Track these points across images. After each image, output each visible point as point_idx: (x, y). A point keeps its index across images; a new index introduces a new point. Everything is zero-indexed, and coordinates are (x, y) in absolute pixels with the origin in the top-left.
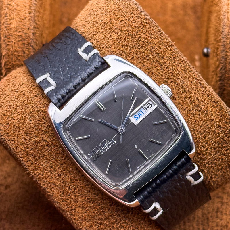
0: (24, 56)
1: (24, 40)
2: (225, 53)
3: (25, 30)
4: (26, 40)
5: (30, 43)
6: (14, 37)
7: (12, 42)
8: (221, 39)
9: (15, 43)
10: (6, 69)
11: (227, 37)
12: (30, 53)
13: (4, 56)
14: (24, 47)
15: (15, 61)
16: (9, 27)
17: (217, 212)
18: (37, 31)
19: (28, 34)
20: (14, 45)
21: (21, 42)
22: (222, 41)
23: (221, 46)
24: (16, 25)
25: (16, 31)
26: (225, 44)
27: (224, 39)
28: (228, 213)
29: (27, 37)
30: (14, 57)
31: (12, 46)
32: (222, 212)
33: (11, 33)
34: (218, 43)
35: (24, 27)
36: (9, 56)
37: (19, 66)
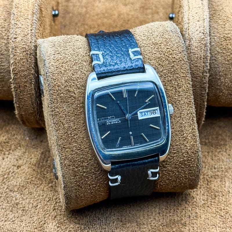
0: (27, 63)
1: (27, 51)
3: (28, 44)
5: (32, 53)
6: (19, 49)
7: (18, 53)
10: (13, 74)
12: (32, 61)
13: (12, 64)
14: (27, 57)
15: (20, 68)
19: (30, 46)
29: (29, 49)
30: (20, 65)
31: (18, 56)
33: (17, 46)
36: (16, 64)
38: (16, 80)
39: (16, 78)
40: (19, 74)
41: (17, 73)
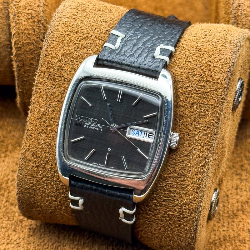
0: (34, 34)
1: (34, 17)
2: (237, 25)
3: (35, 8)
4: (36, 18)
5: (40, 21)
6: (23, 15)
7: (21, 21)
8: (231, 11)
9: (24, 21)
10: (16, 48)
11: (238, 9)
12: (41, 31)
13: (13, 35)
14: (34, 25)
15: (25, 40)
16: (18, 5)
17: (237, 189)
18: (46, 8)
19: (38, 11)
20: (23, 23)
21: (31, 19)
22: (233, 13)
23: (232, 19)
24: (25, 3)
25: (25, 9)
26: (236, 16)
27: (235, 11)
28: (247, 190)
30: (24, 36)
31: (22, 25)
32: (241, 189)
33: (20, 11)
34: (229, 16)
36: (19, 35)
37: (29, 44)
38: (19, 56)
39: (19, 54)
40: (24, 48)
41: (20, 48)
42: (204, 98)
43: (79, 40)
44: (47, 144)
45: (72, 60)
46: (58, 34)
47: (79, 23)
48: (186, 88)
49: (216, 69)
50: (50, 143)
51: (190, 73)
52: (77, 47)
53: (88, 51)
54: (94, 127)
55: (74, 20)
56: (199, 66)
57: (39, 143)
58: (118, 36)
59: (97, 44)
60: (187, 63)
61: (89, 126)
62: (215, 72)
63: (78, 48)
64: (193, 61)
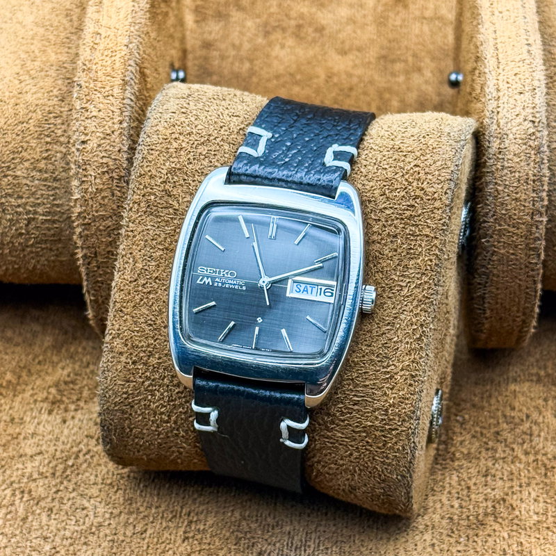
1: (112, 171)
3: (114, 154)
4: (116, 172)
6: (93, 167)
7: (90, 177)
9: (95, 177)
14: (112, 184)
15: (97, 211)
19: (119, 160)
20: (94, 181)
29: (116, 166)
30: (96, 204)
31: (91, 185)
35: (111, 149)
36: (86, 203)
37: (105, 218)
38: (87, 239)
39: (87, 236)
40: (95, 226)
41: (90, 224)
42: (413, 225)
43: (194, 146)
44: (149, 322)
45: (186, 178)
46: (159, 138)
47: (193, 119)
48: (381, 211)
49: (430, 177)
50: (154, 321)
51: (387, 187)
52: (192, 158)
53: (211, 162)
54: (231, 284)
55: (184, 115)
56: (401, 174)
57: (135, 323)
58: (260, 136)
59: (226, 151)
60: (380, 170)
61: (223, 284)
62: (428, 183)
63: (194, 159)
64: (391, 167)
